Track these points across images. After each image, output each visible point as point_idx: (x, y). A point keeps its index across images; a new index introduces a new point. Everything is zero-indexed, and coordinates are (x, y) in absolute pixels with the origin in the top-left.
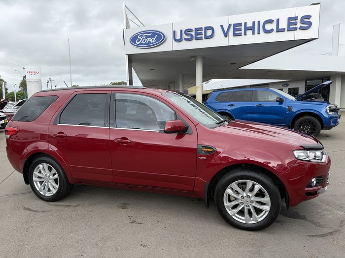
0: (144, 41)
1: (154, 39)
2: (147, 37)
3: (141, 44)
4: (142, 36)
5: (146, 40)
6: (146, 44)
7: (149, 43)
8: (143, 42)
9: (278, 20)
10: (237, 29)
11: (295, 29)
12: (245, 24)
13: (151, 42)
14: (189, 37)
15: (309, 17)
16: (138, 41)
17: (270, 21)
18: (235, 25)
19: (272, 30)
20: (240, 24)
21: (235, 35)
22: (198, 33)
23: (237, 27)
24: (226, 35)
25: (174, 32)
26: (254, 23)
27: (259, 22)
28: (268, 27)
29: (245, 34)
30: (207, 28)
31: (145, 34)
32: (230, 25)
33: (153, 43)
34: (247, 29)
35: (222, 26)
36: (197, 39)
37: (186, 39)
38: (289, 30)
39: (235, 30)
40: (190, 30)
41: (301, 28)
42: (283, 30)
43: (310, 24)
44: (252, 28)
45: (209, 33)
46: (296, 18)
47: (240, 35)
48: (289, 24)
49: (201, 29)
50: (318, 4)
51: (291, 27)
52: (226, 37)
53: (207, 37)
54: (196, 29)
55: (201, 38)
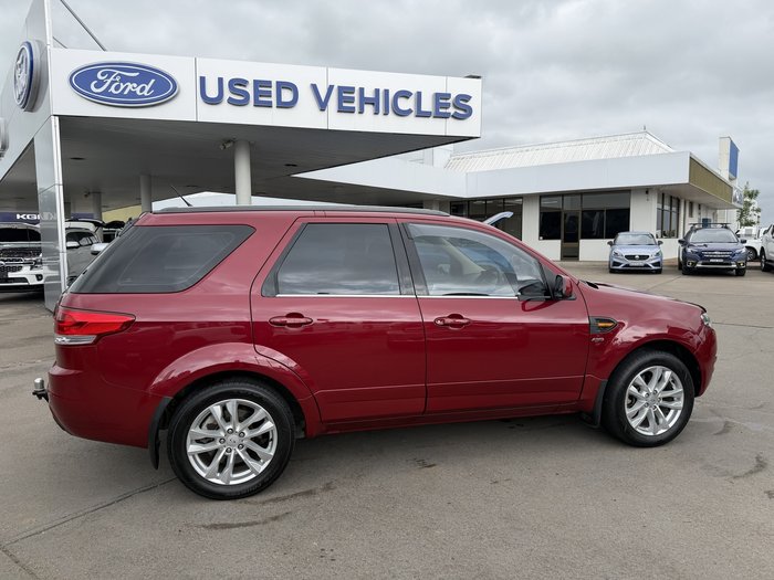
0: (117, 88)
1: (147, 88)
2: (124, 79)
3: (106, 92)
4: (110, 74)
5: (122, 86)
6: (121, 95)
7: (132, 94)
8: (112, 89)
9: (419, 94)
10: (346, 98)
11: (446, 116)
12: (362, 90)
13: (138, 93)
14: (241, 98)
15: (467, 98)
16: (97, 86)
17: (405, 94)
18: (342, 90)
19: (410, 111)
20: (352, 90)
21: (341, 110)
22: (262, 93)
23: (344, 93)
24: (323, 106)
25: (203, 80)
26: (377, 91)
27: (387, 92)
28: (403, 104)
29: (361, 112)
30: (282, 85)
31: (118, 72)
32: (331, 88)
33: (143, 96)
34: (364, 101)
35: (314, 87)
36: (258, 104)
37: (231, 101)
38: (439, 116)
39: (341, 100)
40: (243, 83)
41: (456, 117)
42: (426, 115)
43: (468, 112)
44: (374, 102)
45: (287, 96)
46: (447, 96)
47: (351, 111)
48: (438, 105)
49: (268, 84)
50: (478, 77)
51: (441, 111)
52: (322, 110)
53: (282, 105)
54: (257, 83)
55: (269, 105)
